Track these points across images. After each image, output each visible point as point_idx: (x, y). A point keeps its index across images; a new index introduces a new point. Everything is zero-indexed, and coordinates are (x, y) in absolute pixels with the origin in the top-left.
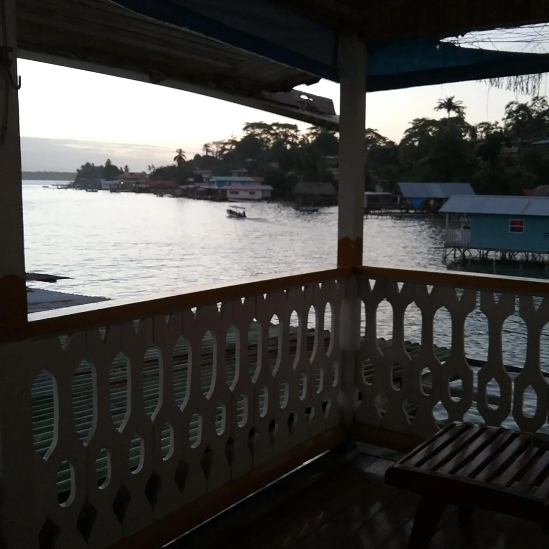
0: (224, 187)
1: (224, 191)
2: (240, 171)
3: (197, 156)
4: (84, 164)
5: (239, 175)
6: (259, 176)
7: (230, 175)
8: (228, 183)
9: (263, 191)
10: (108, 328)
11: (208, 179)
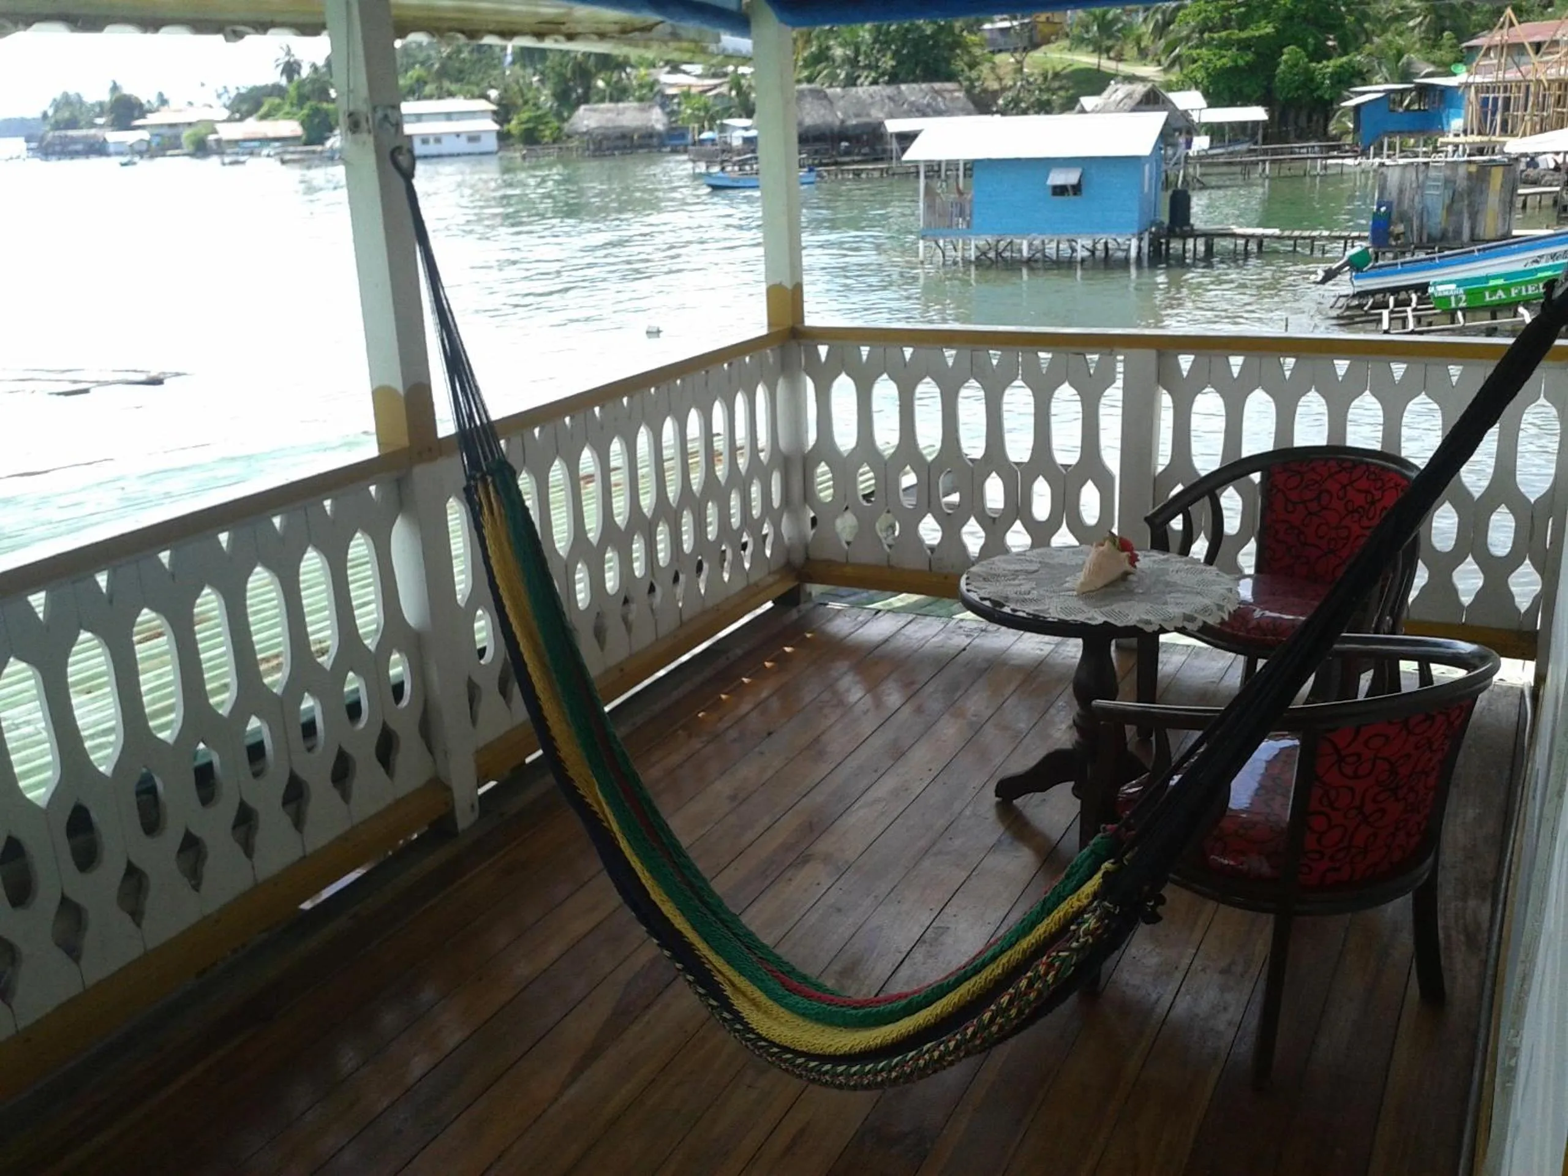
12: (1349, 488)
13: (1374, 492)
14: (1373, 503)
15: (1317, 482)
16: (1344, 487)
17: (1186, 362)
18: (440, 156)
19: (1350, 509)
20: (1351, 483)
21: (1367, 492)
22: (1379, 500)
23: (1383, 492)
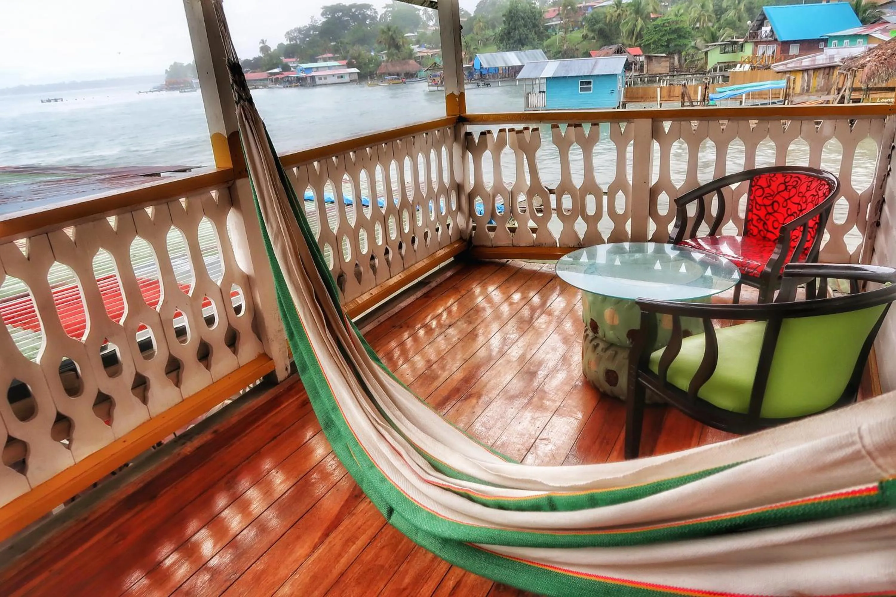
0: (313, 74)
1: (313, 78)
2: (325, 56)
3: (281, 46)
4: (172, 63)
5: (325, 60)
6: (344, 58)
7: (316, 61)
8: (315, 70)
9: (350, 74)
10: (298, 168)
11: (295, 68)
12: (788, 201)
13: (802, 204)
14: (801, 211)
15: (771, 195)
16: (786, 200)
17: (667, 125)
18: (325, 85)
19: (789, 213)
20: (789, 199)
21: (799, 204)
22: (804, 209)
23: (807, 205)
